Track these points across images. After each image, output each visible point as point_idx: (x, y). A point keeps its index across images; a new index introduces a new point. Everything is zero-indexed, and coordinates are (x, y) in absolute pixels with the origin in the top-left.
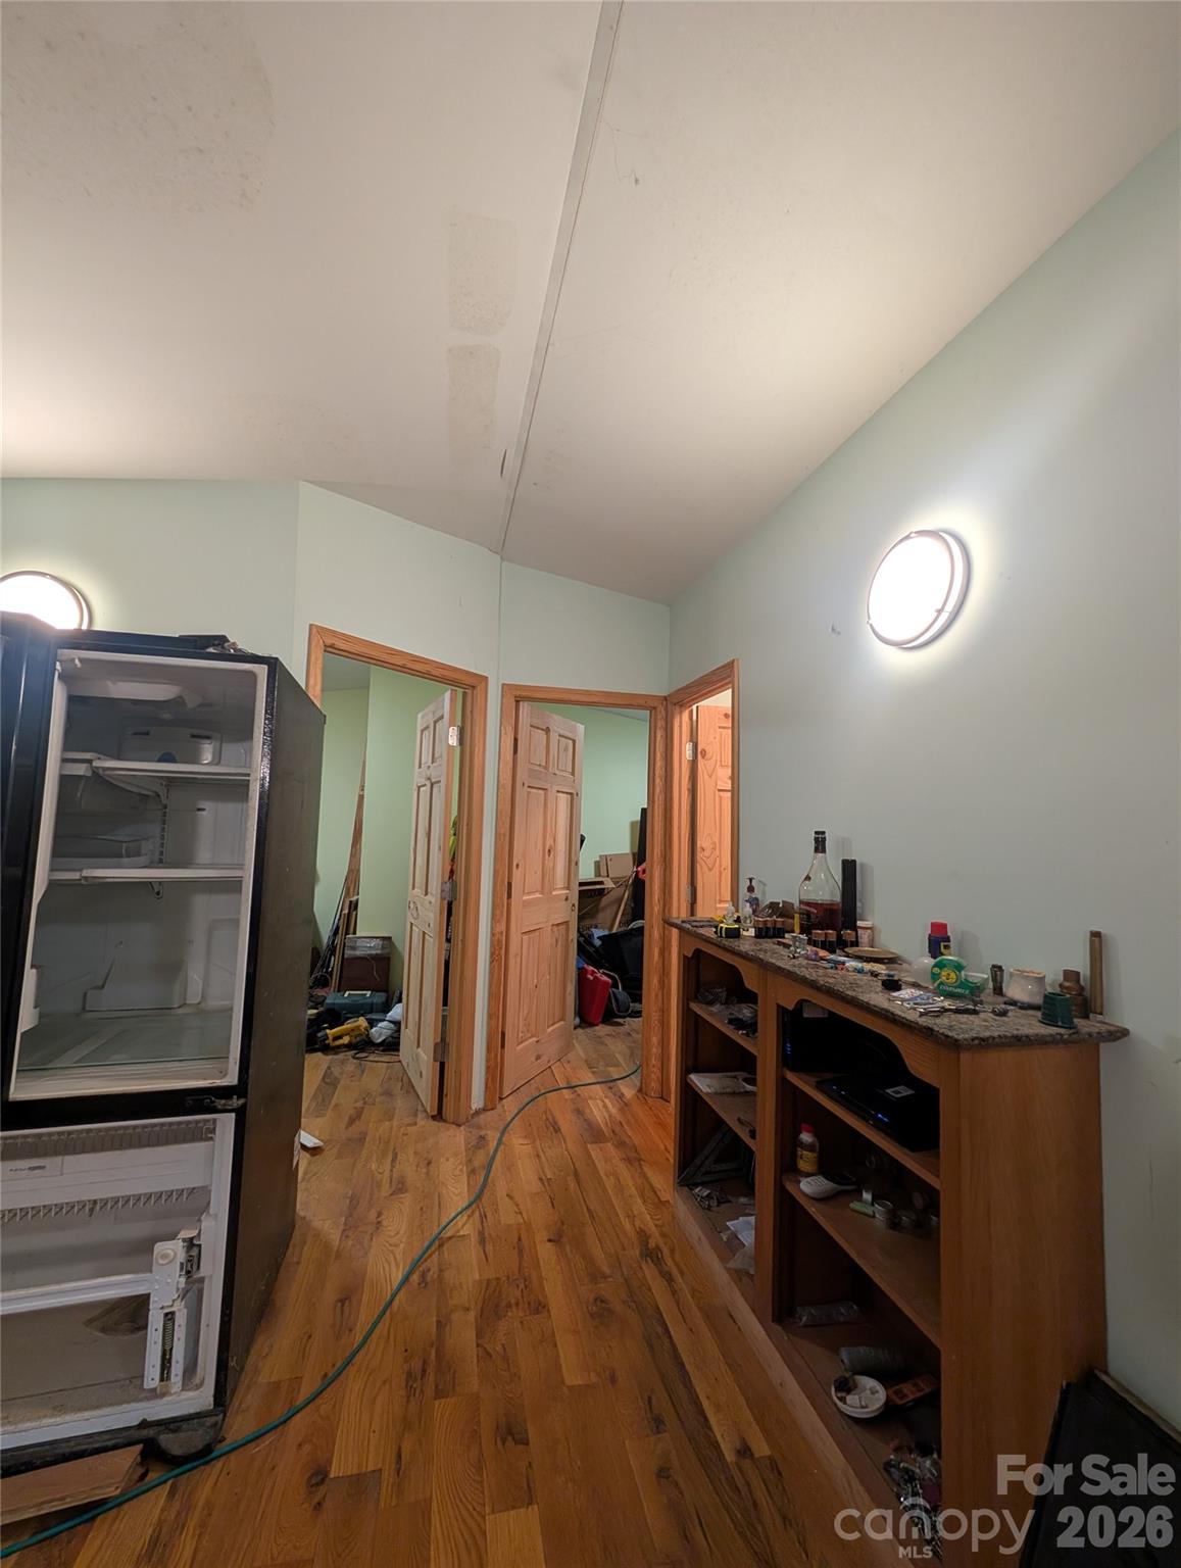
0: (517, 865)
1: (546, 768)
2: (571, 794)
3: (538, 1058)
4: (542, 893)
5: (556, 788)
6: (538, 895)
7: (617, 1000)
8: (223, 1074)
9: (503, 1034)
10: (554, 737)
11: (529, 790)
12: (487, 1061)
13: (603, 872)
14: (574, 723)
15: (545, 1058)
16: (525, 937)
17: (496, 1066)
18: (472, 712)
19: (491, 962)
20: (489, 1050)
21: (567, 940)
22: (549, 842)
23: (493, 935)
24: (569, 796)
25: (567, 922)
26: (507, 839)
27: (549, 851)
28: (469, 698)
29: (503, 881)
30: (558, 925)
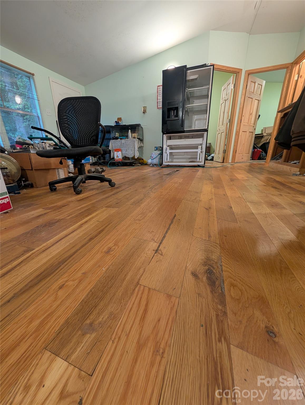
0: (243, 116)
1: (253, 93)
2: (259, 100)
3: (242, 158)
4: (248, 124)
5: (255, 98)
6: (247, 124)
7: (262, 155)
8: (206, 127)
9: (236, 151)
10: (257, 84)
11: (248, 98)
12: (233, 154)
13: (264, 132)
14: (262, 80)
15: (243, 159)
16: (243, 133)
17: (234, 156)
18: (238, 79)
19: (235, 135)
20: (233, 152)
21: (252, 136)
22: (251, 112)
23: (236, 130)
24: (258, 101)
25: (253, 132)
26: (242, 109)
27: (251, 114)
28: (237, 76)
29: (240, 119)
30: (250, 132)
